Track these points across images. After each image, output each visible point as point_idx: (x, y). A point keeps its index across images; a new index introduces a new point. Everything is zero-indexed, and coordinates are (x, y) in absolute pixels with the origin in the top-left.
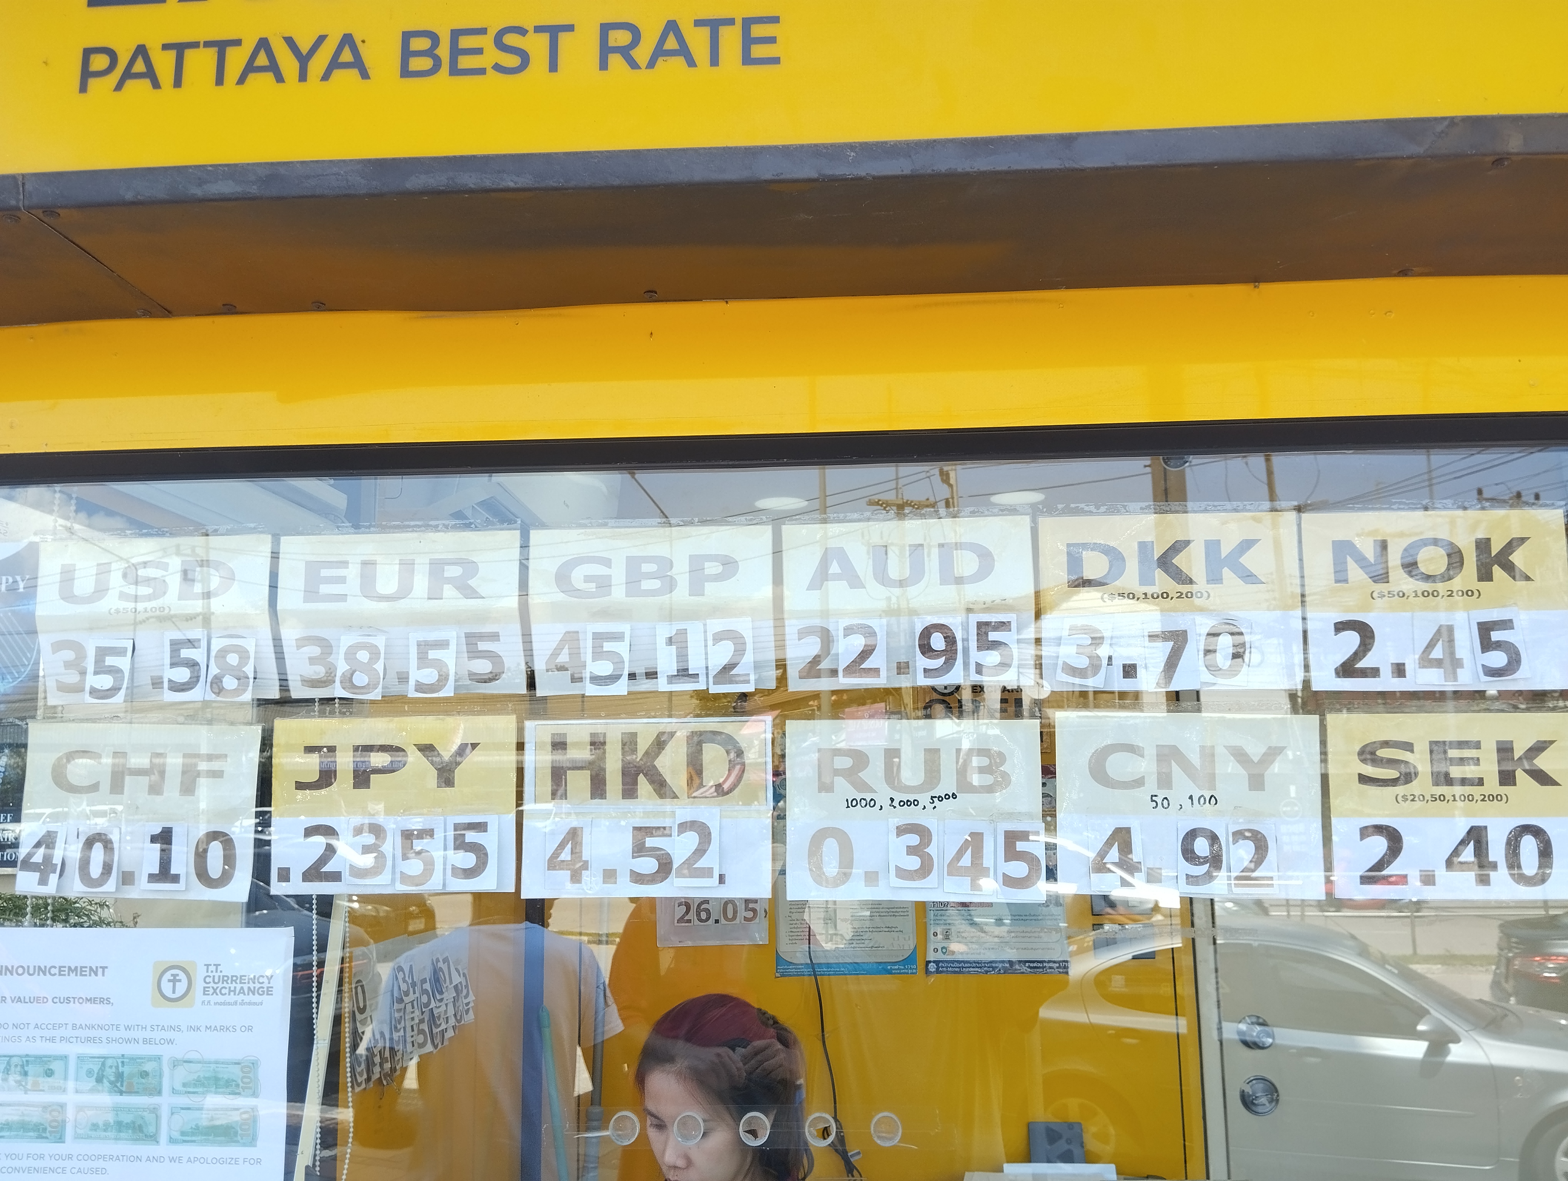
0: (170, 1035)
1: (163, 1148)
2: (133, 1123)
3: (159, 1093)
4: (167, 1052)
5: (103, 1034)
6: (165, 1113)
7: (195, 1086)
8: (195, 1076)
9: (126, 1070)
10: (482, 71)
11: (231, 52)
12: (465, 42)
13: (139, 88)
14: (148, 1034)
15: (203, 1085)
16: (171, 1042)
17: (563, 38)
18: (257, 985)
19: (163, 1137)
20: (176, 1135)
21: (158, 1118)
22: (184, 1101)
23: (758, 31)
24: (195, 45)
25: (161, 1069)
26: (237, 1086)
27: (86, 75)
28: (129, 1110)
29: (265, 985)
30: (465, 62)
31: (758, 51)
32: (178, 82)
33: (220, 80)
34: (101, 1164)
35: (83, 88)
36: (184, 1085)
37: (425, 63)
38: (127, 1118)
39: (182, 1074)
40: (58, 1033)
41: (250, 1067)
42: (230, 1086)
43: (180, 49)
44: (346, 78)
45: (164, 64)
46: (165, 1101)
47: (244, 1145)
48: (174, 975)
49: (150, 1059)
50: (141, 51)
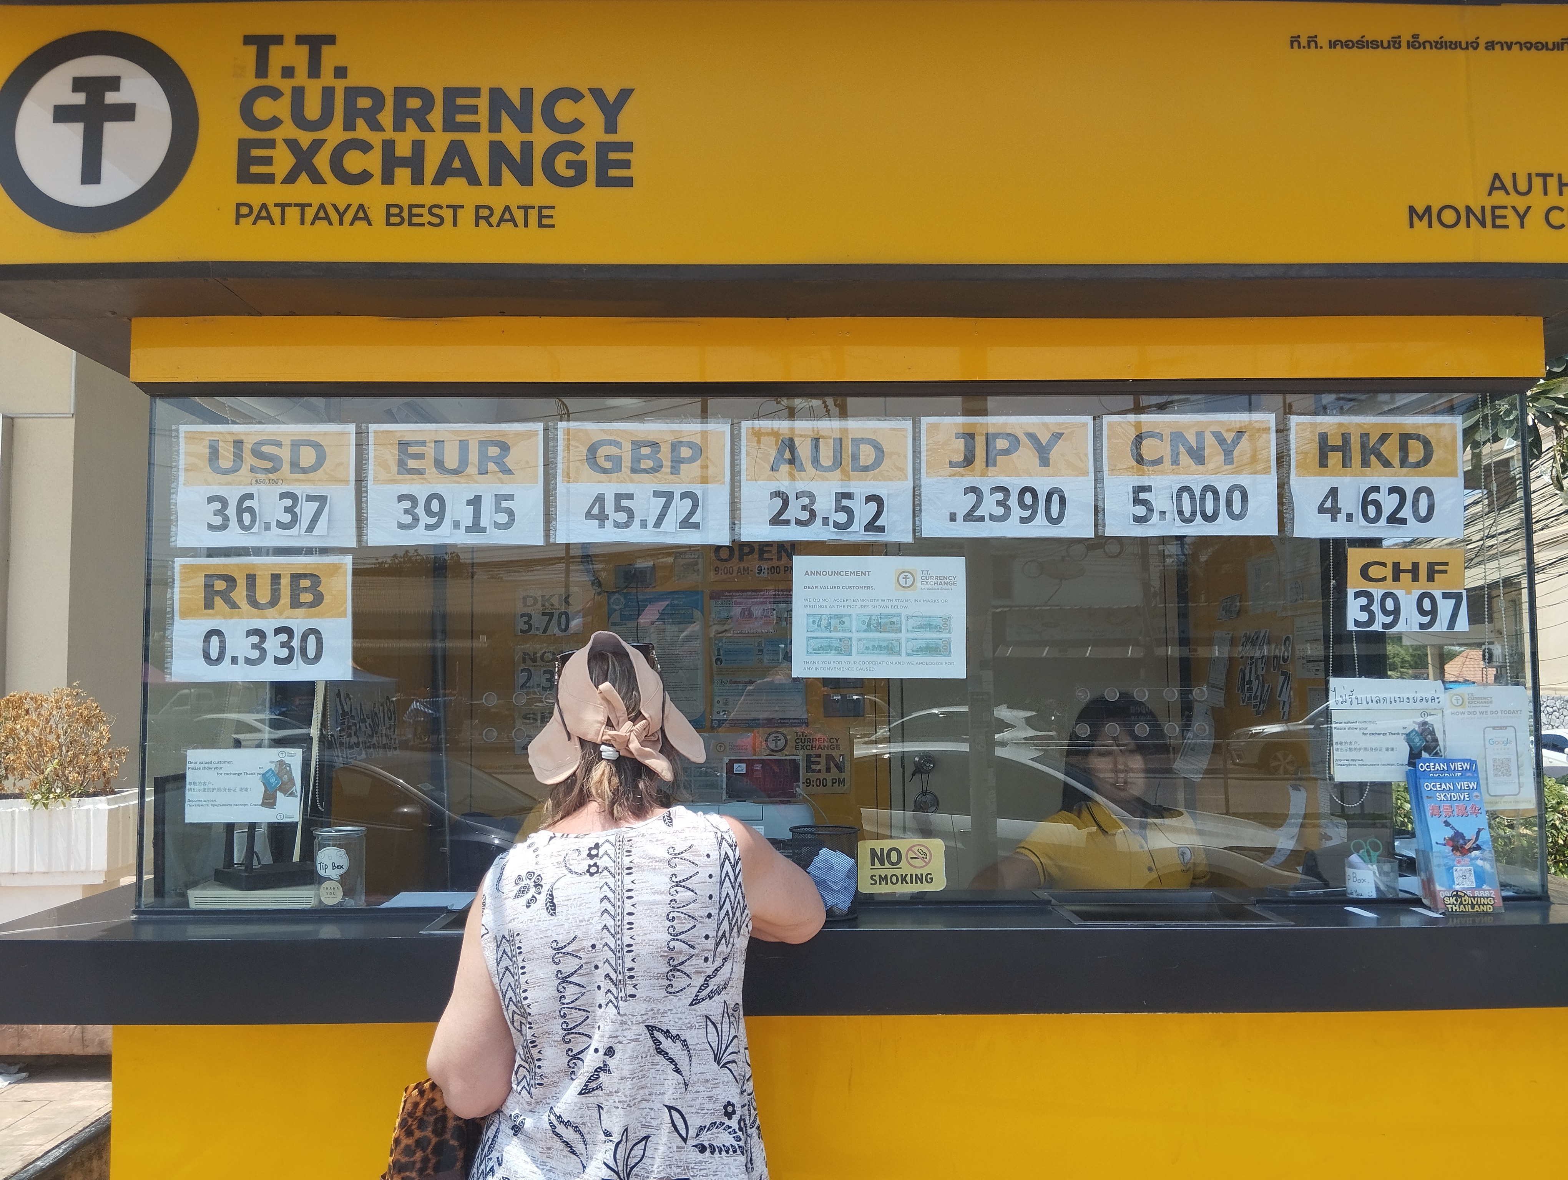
0: (906, 604)
1: (904, 658)
2: (887, 646)
3: (900, 632)
4: (904, 612)
5: (870, 604)
6: (903, 642)
7: (919, 628)
8: (919, 624)
9: (882, 621)
10: (423, 225)
11: (307, 209)
12: (415, 211)
13: (264, 224)
14: (894, 604)
15: (923, 628)
16: (905, 607)
17: (459, 211)
18: (949, 581)
19: (903, 652)
20: (910, 652)
21: (900, 644)
22: (914, 635)
23: (545, 212)
24: (290, 205)
25: (901, 620)
26: (941, 628)
27: (238, 217)
28: (885, 640)
29: (953, 581)
30: (415, 220)
31: (545, 221)
32: (283, 223)
33: (302, 223)
34: (871, 665)
35: (237, 223)
36: (913, 628)
37: (396, 220)
38: (884, 644)
39: (912, 623)
40: (846, 604)
41: (947, 619)
42: (937, 628)
43: (283, 206)
44: (361, 225)
45: (276, 213)
46: (903, 635)
47: (945, 656)
48: (906, 576)
49: (895, 615)
50: (264, 206)
